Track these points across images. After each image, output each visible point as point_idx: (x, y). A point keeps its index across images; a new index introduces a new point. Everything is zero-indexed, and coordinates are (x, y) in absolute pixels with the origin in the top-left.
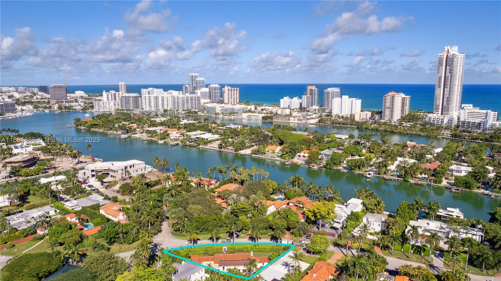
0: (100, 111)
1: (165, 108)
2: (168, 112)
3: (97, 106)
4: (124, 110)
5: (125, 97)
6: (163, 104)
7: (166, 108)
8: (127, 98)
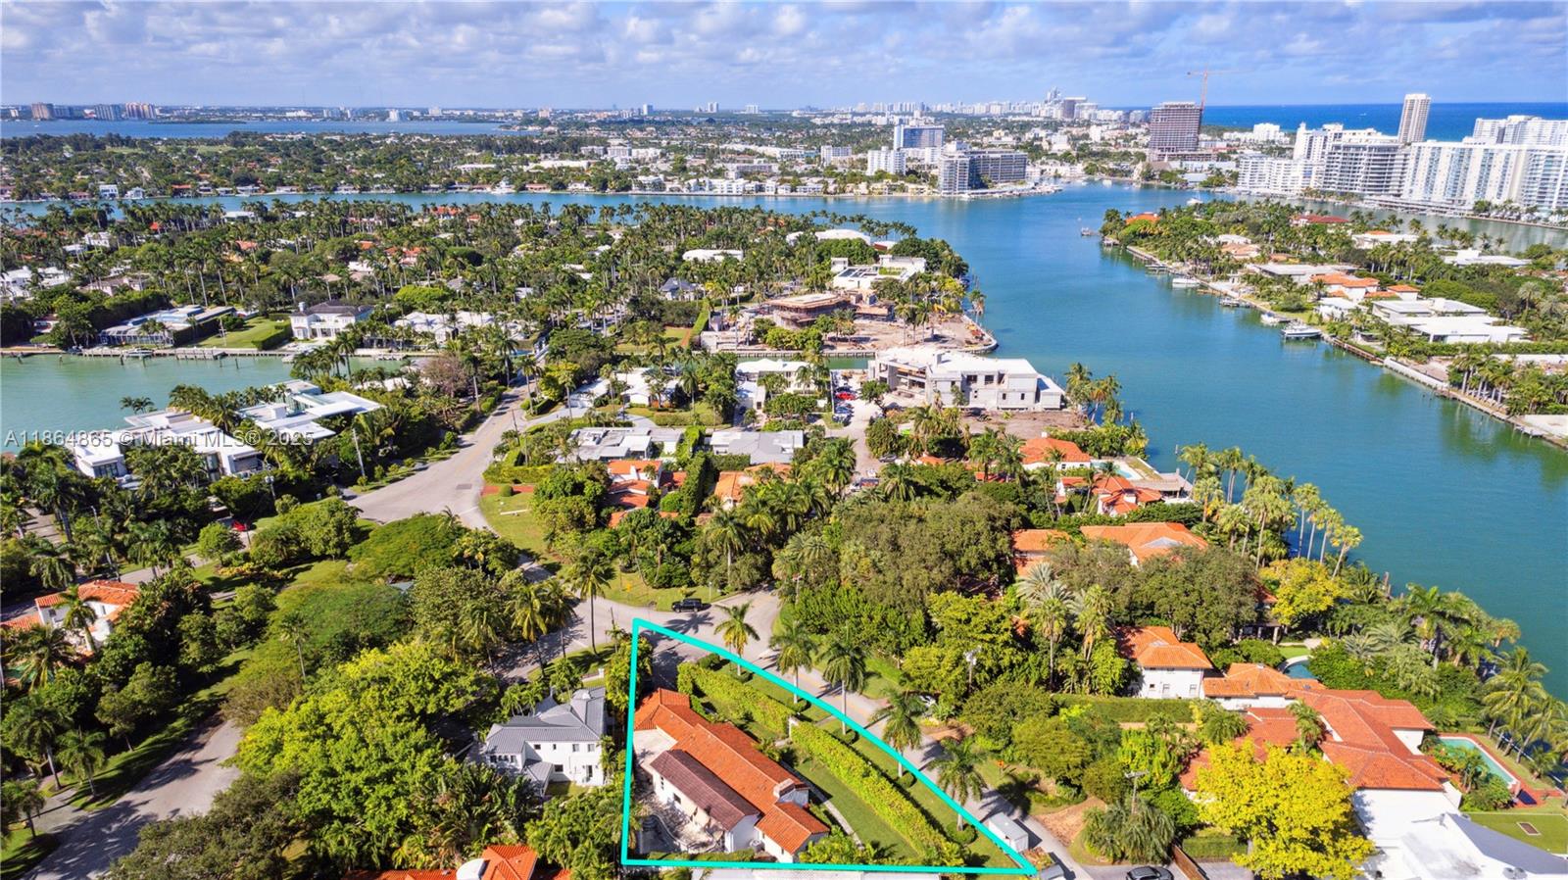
0: (1254, 191)
1: (1488, 198)
2: (1493, 213)
3: (1248, 175)
4: (1332, 194)
5: (1345, 148)
6: (1483, 182)
7: (1491, 196)
8: (1352, 151)
